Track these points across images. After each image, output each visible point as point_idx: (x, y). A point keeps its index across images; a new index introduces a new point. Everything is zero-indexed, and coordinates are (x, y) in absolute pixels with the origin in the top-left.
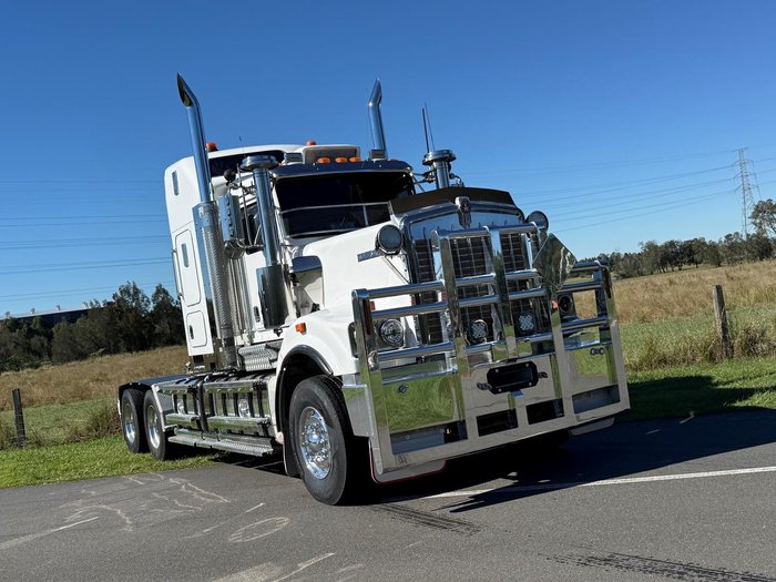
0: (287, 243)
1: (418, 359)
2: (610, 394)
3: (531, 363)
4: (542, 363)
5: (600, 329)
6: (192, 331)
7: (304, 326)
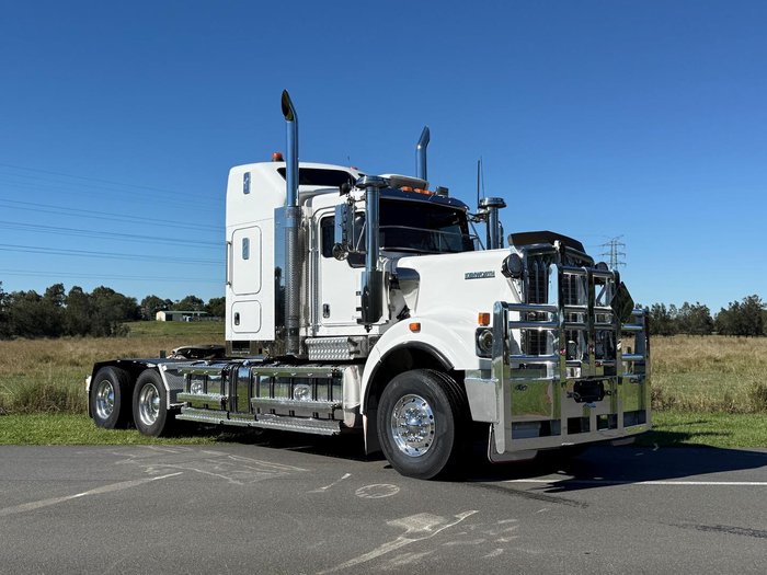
0: (380, 253)
3: (600, 382)
6: (237, 317)
7: (419, 325)
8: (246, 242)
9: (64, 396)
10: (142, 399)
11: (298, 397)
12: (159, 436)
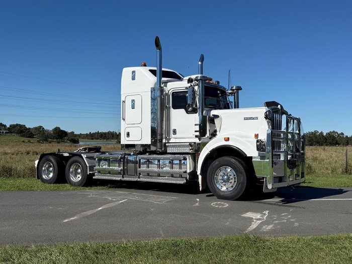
6: (128, 134)
7: (228, 138)
8: (133, 101)
9: (11, 169)
10: (71, 170)
11: (162, 168)
12: (83, 186)
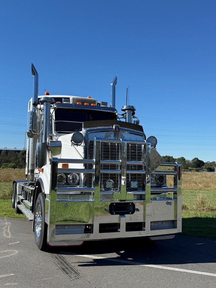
0: (55, 134)
1: (81, 193)
2: (173, 224)
3: (132, 203)
4: (138, 205)
5: (174, 193)
7: (43, 170)
